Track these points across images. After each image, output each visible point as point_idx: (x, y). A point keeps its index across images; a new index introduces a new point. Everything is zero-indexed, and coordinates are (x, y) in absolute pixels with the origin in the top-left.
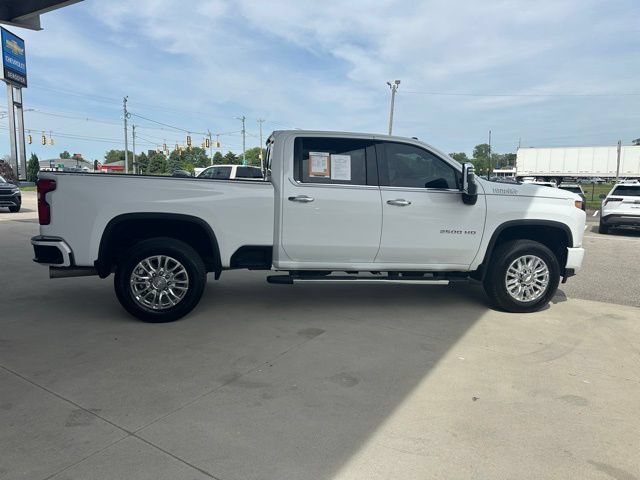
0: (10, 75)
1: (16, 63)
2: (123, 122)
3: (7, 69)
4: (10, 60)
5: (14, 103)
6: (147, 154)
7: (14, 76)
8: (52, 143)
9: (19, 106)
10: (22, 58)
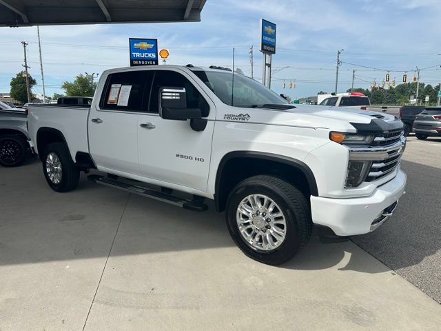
0: (265, 47)
1: (269, 39)
2: (336, 69)
3: (264, 44)
4: (266, 38)
5: (266, 64)
6: (370, 90)
7: (268, 48)
8: (294, 87)
9: (269, 66)
10: (274, 36)
